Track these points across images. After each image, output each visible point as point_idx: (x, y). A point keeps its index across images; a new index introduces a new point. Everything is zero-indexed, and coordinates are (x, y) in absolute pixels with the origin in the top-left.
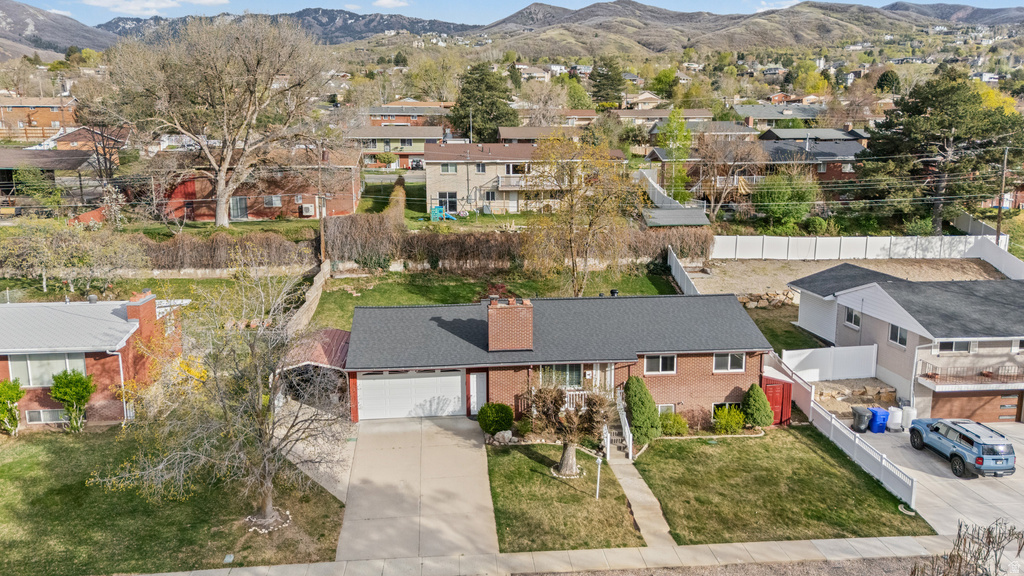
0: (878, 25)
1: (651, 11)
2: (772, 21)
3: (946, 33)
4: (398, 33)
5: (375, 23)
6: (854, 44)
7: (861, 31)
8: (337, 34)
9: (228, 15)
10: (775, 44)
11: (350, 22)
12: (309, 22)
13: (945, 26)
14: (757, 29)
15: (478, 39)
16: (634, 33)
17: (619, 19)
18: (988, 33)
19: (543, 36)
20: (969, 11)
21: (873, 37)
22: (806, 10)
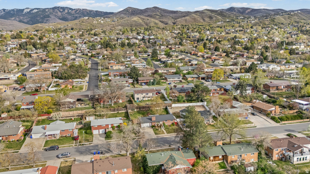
0: (225, 16)
1: (163, 10)
2: (197, 15)
3: (243, 19)
4: (88, 18)
5: (78, 12)
6: (219, 22)
7: (221, 18)
8: (66, 15)
9: (28, 8)
10: (198, 22)
11: (70, 11)
12: (56, 11)
13: (243, 16)
14: (193, 18)
15: (112, 19)
16: (159, 18)
17: (154, 13)
18: (253, 19)
19: (132, 20)
20: (251, 10)
21: (224, 20)
22: (206, 12)
